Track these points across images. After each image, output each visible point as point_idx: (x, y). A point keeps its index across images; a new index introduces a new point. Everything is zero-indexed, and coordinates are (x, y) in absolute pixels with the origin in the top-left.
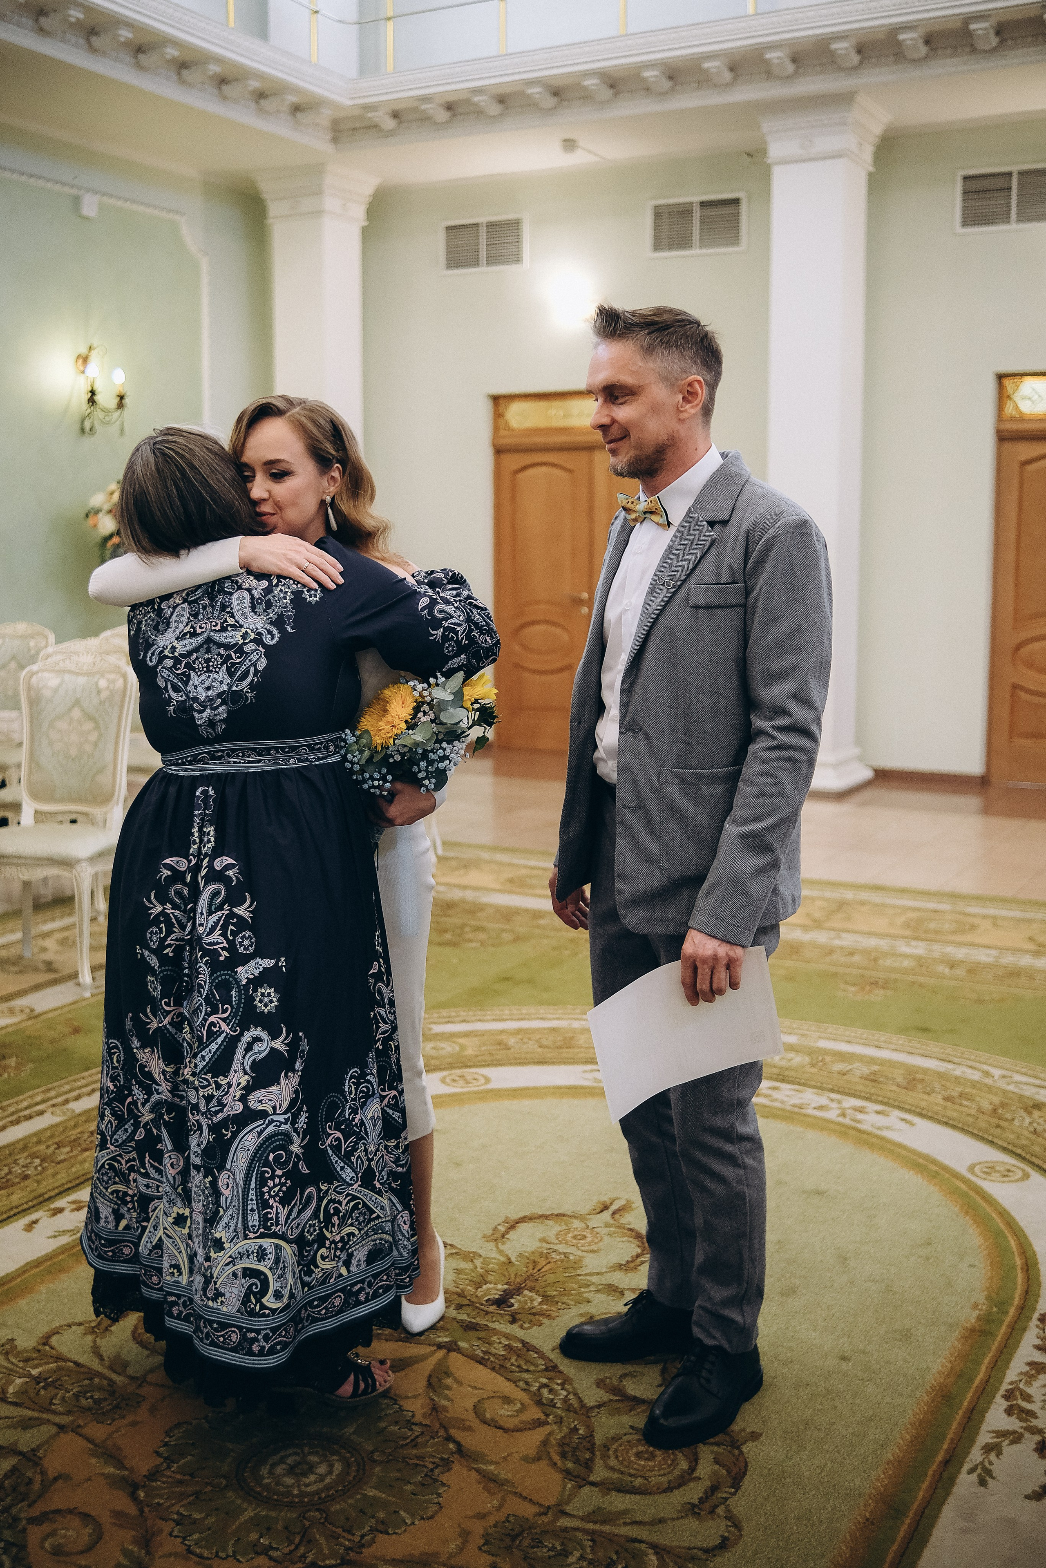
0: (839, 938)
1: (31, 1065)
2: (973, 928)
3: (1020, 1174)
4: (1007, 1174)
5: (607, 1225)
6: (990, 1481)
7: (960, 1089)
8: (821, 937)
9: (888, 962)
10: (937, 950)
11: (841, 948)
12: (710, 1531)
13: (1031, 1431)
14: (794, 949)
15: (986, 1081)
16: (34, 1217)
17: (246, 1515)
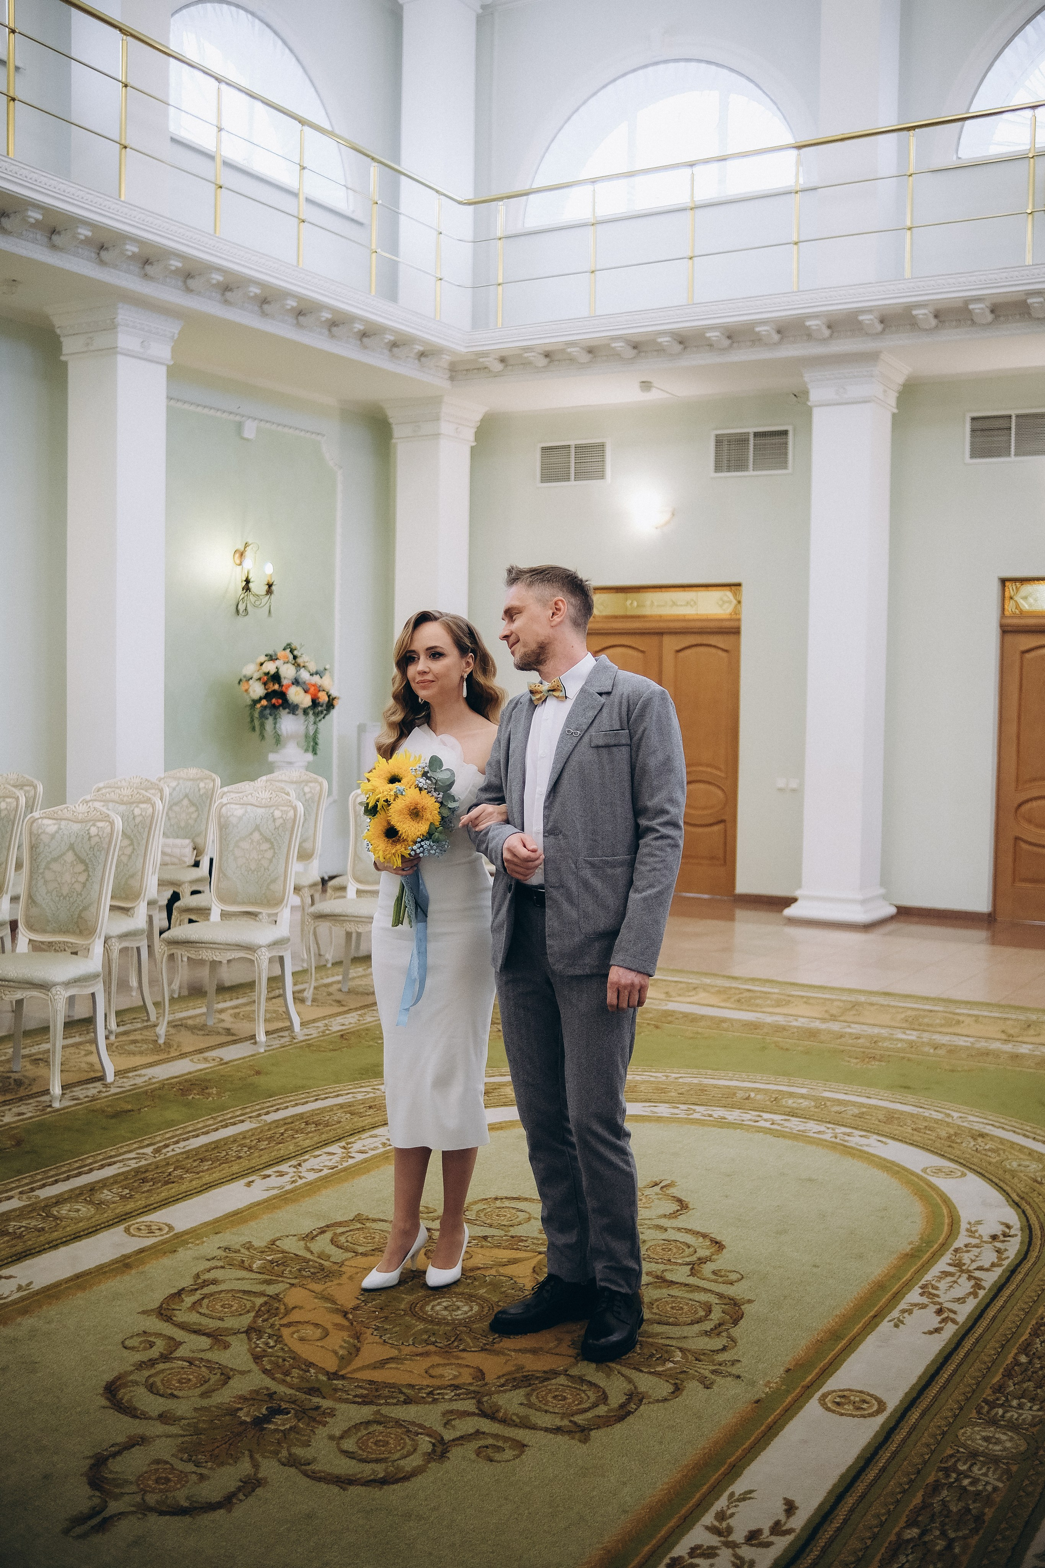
0: (849, 1027)
1: (229, 1093)
2: (958, 1022)
3: (960, 1174)
4: (950, 1174)
5: (657, 1194)
6: (901, 1326)
7: (926, 1124)
8: (835, 1027)
9: (885, 1045)
10: (926, 1036)
11: (850, 1034)
12: (717, 1343)
13: (934, 1303)
14: (813, 1034)
15: (947, 1119)
16: (251, 1179)
17: (419, 1328)
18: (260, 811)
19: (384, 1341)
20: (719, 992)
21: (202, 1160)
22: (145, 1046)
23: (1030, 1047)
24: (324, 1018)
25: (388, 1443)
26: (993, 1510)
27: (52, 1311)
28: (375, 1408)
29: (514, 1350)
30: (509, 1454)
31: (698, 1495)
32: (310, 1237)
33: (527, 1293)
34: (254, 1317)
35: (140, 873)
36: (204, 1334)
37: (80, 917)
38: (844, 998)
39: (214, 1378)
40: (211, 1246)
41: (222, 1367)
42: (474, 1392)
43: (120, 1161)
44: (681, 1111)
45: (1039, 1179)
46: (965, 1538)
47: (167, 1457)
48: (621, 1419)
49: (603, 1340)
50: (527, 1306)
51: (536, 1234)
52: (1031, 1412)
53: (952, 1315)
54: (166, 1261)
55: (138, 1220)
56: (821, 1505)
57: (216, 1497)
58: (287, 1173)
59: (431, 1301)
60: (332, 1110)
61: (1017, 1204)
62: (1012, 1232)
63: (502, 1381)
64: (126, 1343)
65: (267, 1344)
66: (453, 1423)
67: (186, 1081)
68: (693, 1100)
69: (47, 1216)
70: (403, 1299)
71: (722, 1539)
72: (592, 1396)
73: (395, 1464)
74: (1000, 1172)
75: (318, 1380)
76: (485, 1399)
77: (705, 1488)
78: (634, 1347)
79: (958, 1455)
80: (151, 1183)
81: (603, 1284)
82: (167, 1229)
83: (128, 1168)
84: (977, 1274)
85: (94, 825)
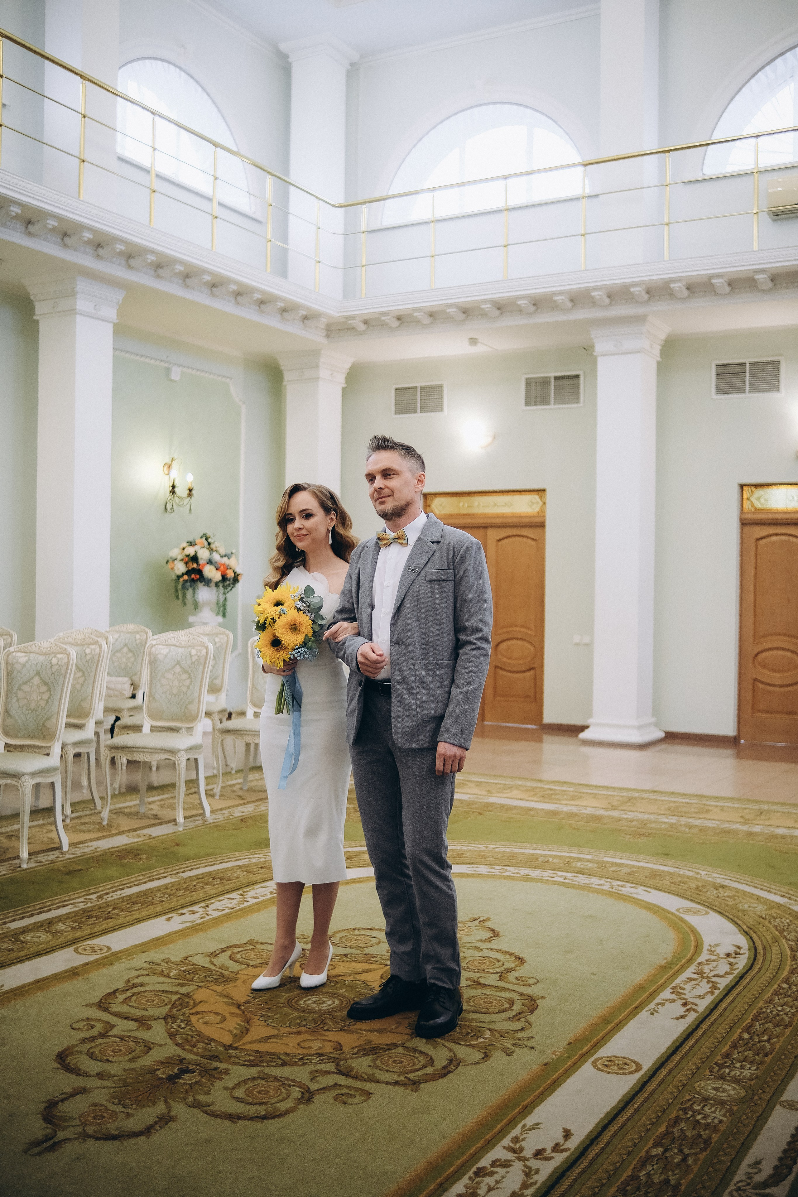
0: (626, 814)
2: (708, 811)
3: (704, 912)
4: (697, 912)
5: (476, 926)
6: (656, 1014)
7: (680, 879)
8: (615, 814)
9: (653, 825)
10: (683, 820)
11: (626, 818)
12: (518, 1025)
13: (681, 999)
14: (597, 819)
15: (696, 876)
16: (170, 916)
17: (294, 1015)
18: (181, 650)
19: (268, 1024)
20: (528, 790)
21: (134, 903)
22: (92, 827)
23: (761, 827)
24: (229, 808)
25: (268, 1092)
26: (718, 1135)
27: (18, 1004)
28: (259, 1069)
29: (365, 1030)
30: (358, 1099)
31: (499, 1127)
32: (214, 955)
33: (376, 992)
34: (171, 1008)
35: (90, 698)
36: (132, 1020)
37: (43, 726)
38: (623, 794)
39: (139, 1049)
40: (140, 961)
41: (145, 1042)
42: (334, 1058)
43: (72, 904)
44: (496, 870)
45: (764, 916)
46: (696, 1154)
47: (103, 1102)
48: (444, 1075)
49: (432, 1022)
50: (375, 998)
51: (384, 953)
52: (750, 1071)
53: (694, 1007)
54: (105, 971)
55: (85, 943)
56: (590, 1133)
57: (139, 1127)
58: (198, 912)
59: (303, 998)
60: (232, 870)
61: (746, 932)
62: (742, 951)
63: (355, 1050)
64: (74, 1026)
65: (179, 1026)
66: (318, 1078)
67: (123, 850)
68: (506, 863)
69: (16, 941)
70: (283, 996)
71: (516, 1155)
72: (423, 1060)
73: (274, 1106)
74: (735, 911)
75: (217, 1050)
76: (342, 1063)
77: (504, 1122)
78: (455, 1028)
79: (694, 1099)
80: (95, 919)
81: (432, 981)
82: (106, 949)
83: (78, 909)
84: (714, 979)
85: (55, 657)
